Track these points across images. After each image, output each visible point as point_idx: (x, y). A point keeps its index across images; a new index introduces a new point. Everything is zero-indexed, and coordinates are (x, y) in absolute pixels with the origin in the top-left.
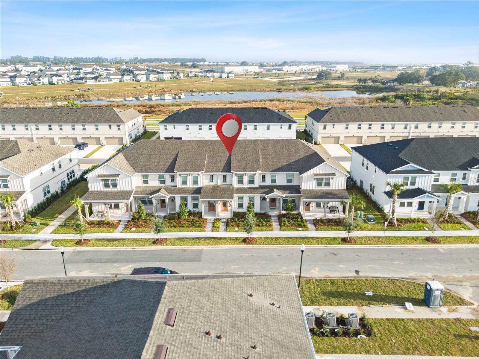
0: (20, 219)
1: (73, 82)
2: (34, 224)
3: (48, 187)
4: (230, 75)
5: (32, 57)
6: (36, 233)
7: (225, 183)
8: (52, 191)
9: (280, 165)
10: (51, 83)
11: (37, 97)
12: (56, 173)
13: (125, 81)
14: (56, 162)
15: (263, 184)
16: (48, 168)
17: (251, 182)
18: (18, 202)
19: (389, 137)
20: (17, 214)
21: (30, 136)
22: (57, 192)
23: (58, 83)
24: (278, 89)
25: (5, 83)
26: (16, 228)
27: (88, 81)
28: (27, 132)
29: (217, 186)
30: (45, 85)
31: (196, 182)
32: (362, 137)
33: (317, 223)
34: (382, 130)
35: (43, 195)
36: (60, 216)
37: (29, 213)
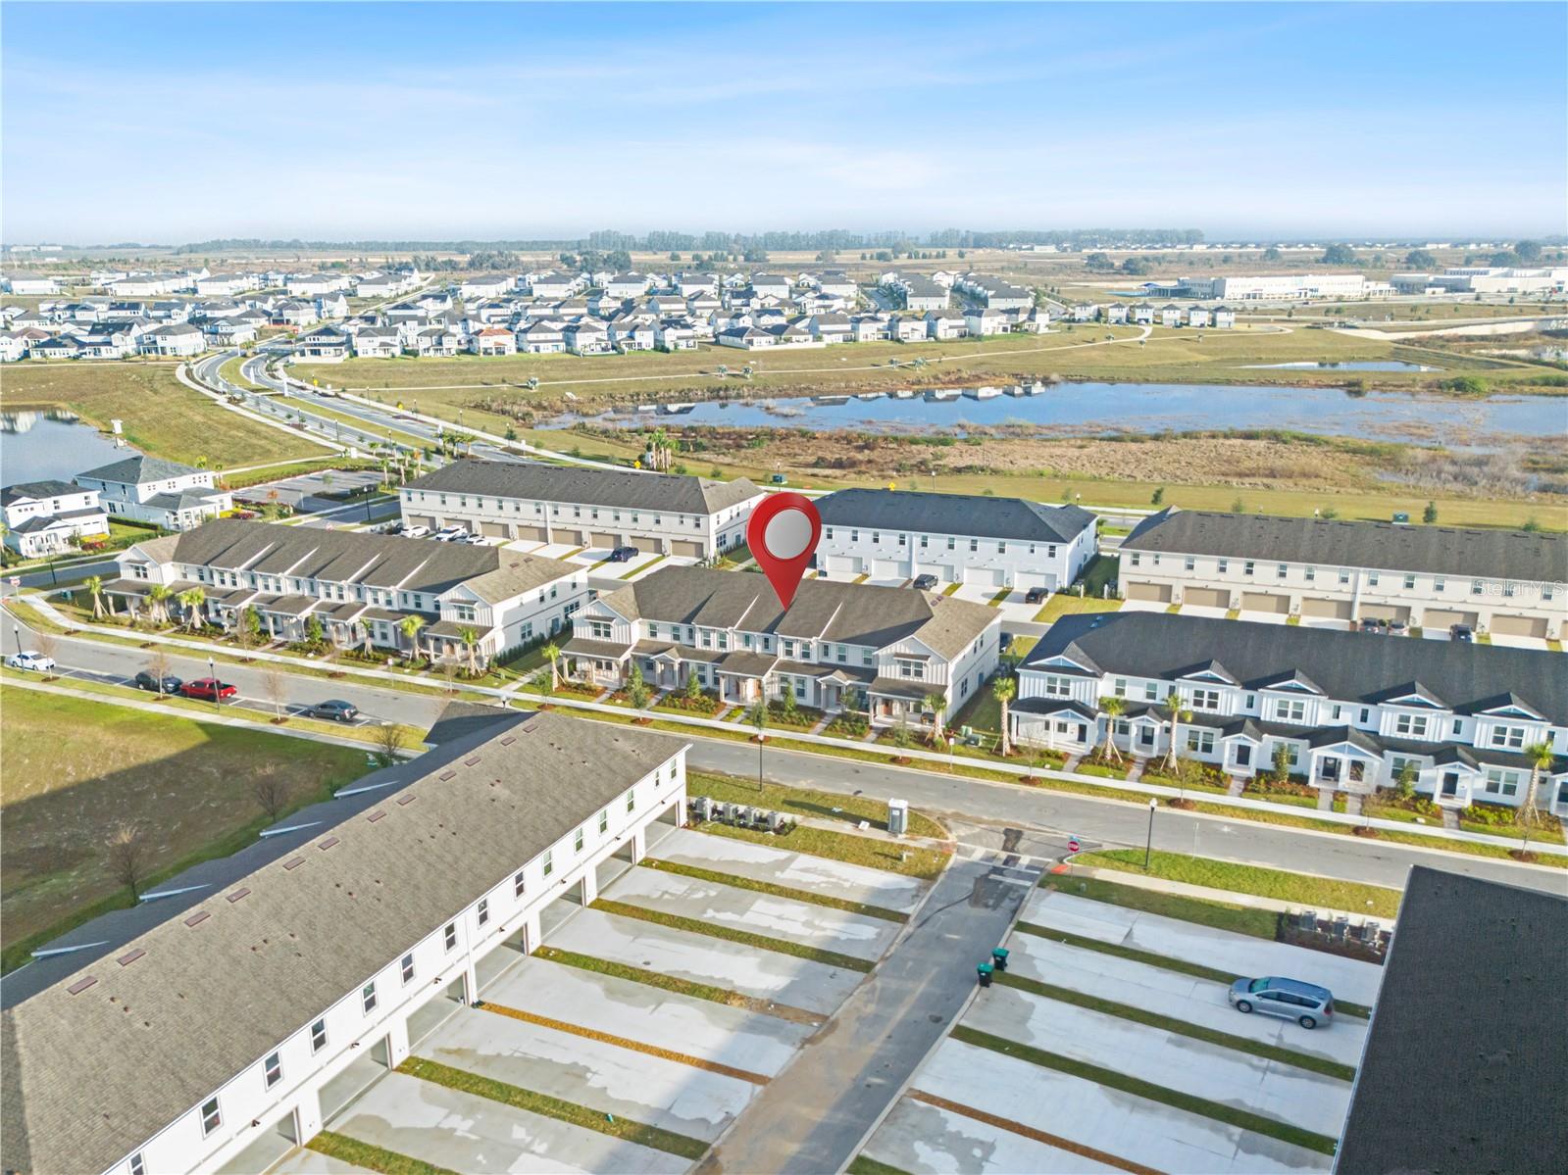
0: (482, 666)
1: (717, 343)
2: (497, 676)
3: (530, 625)
4: (1221, 316)
5: (647, 236)
6: (497, 687)
7: (767, 652)
8: (535, 634)
9: (858, 632)
10: (660, 348)
11: (614, 393)
12: (544, 606)
13: (861, 339)
14: (547, 588)
15: (826, 660)
16: (533, 595)
17: (806, 655)
18: (482, 642)
19: (1300, 599)
20: (479, 659)
21: (542, 525)
22: (542, 635)
23: (676, 346)
24: (1350, 384)
25: (550, 344)
26: (474, 678)
27: (756, 339)
28: (538, 516)
29: (754, 655)
30: (643, 354)
31: (723, 645)
32: (1229, 592)
33: (884, 734)
34: (1282, 581)
35: (520, 636)
36: (535, 671)
37: (495, 660)
